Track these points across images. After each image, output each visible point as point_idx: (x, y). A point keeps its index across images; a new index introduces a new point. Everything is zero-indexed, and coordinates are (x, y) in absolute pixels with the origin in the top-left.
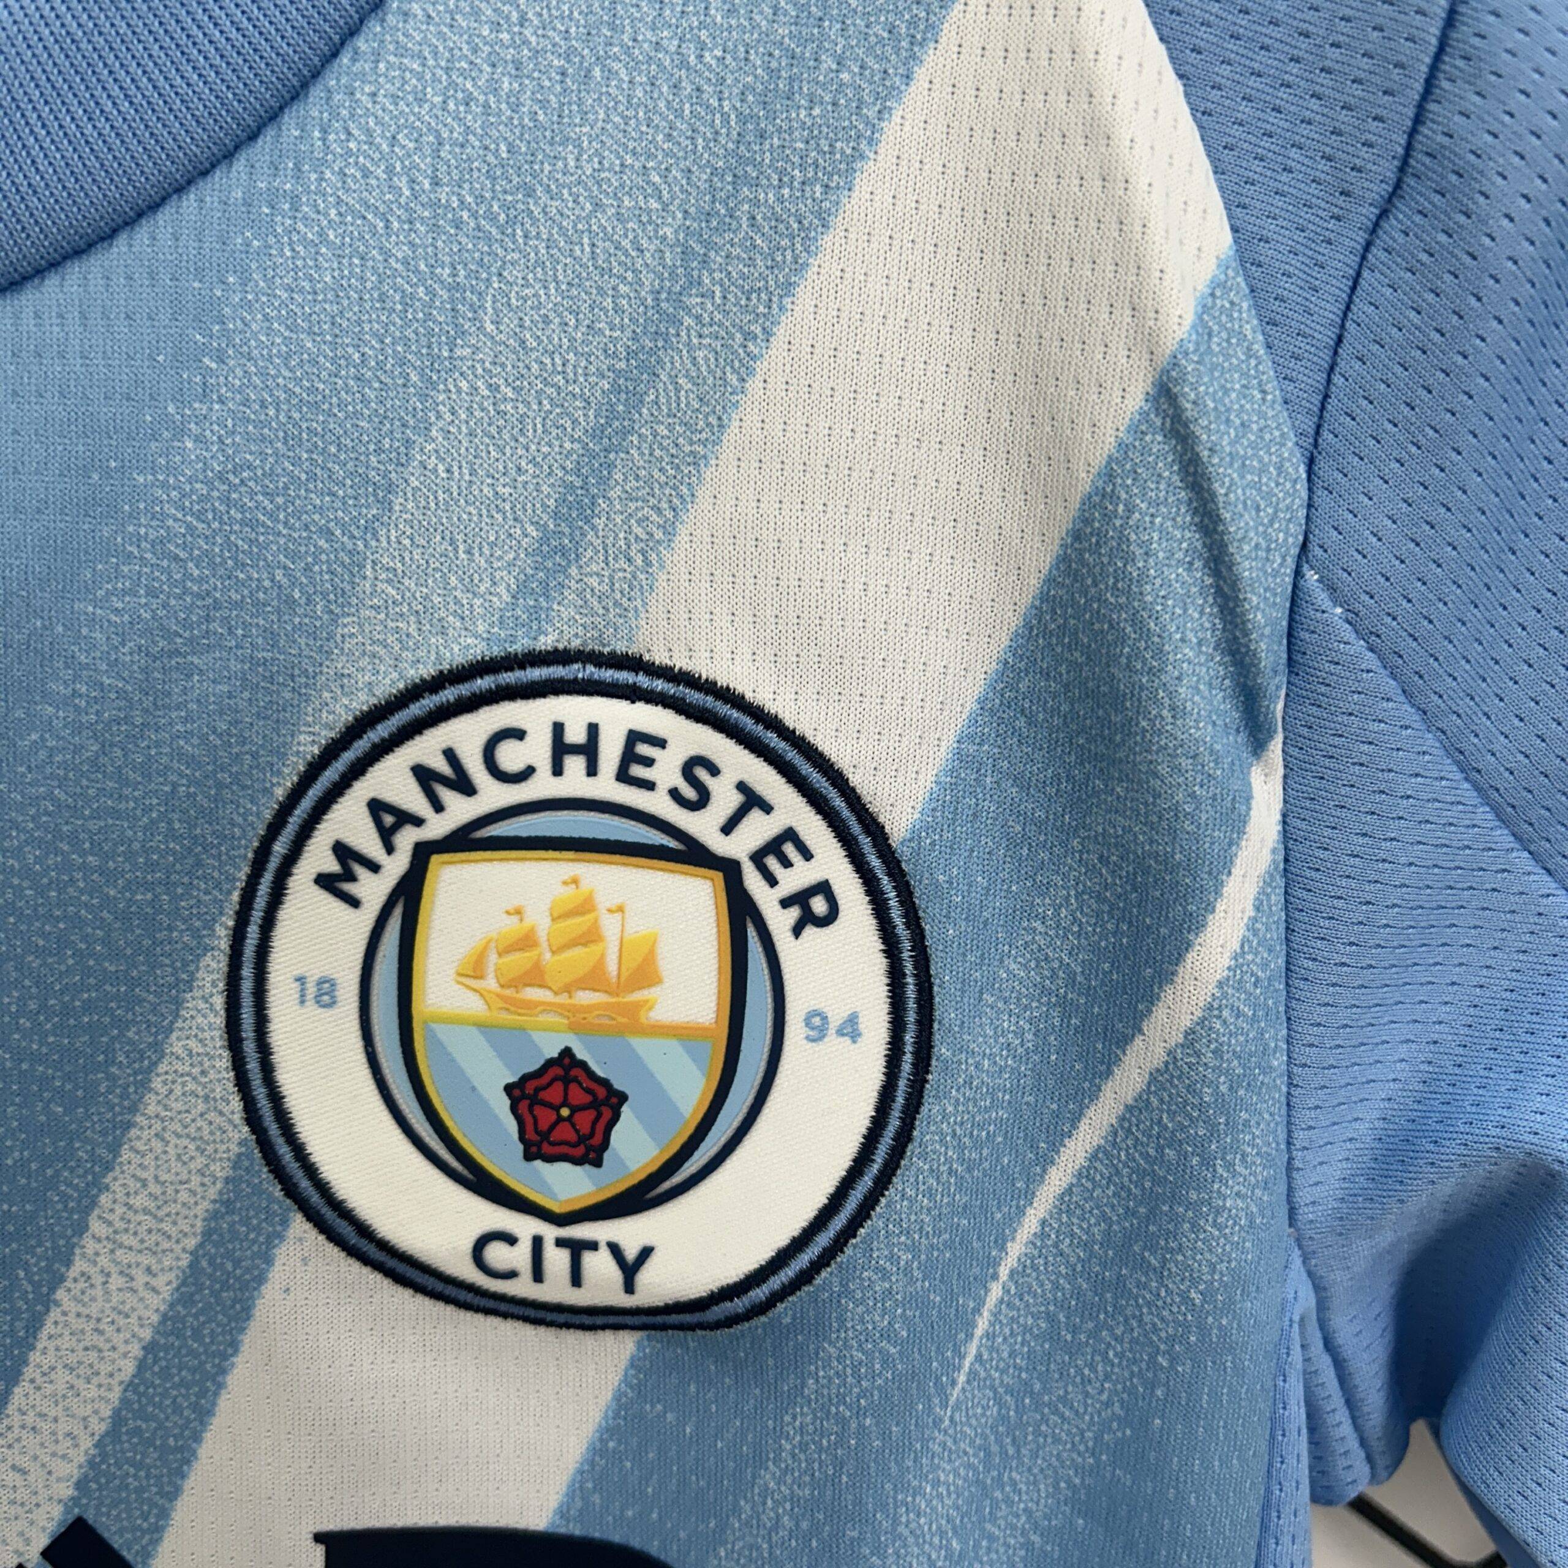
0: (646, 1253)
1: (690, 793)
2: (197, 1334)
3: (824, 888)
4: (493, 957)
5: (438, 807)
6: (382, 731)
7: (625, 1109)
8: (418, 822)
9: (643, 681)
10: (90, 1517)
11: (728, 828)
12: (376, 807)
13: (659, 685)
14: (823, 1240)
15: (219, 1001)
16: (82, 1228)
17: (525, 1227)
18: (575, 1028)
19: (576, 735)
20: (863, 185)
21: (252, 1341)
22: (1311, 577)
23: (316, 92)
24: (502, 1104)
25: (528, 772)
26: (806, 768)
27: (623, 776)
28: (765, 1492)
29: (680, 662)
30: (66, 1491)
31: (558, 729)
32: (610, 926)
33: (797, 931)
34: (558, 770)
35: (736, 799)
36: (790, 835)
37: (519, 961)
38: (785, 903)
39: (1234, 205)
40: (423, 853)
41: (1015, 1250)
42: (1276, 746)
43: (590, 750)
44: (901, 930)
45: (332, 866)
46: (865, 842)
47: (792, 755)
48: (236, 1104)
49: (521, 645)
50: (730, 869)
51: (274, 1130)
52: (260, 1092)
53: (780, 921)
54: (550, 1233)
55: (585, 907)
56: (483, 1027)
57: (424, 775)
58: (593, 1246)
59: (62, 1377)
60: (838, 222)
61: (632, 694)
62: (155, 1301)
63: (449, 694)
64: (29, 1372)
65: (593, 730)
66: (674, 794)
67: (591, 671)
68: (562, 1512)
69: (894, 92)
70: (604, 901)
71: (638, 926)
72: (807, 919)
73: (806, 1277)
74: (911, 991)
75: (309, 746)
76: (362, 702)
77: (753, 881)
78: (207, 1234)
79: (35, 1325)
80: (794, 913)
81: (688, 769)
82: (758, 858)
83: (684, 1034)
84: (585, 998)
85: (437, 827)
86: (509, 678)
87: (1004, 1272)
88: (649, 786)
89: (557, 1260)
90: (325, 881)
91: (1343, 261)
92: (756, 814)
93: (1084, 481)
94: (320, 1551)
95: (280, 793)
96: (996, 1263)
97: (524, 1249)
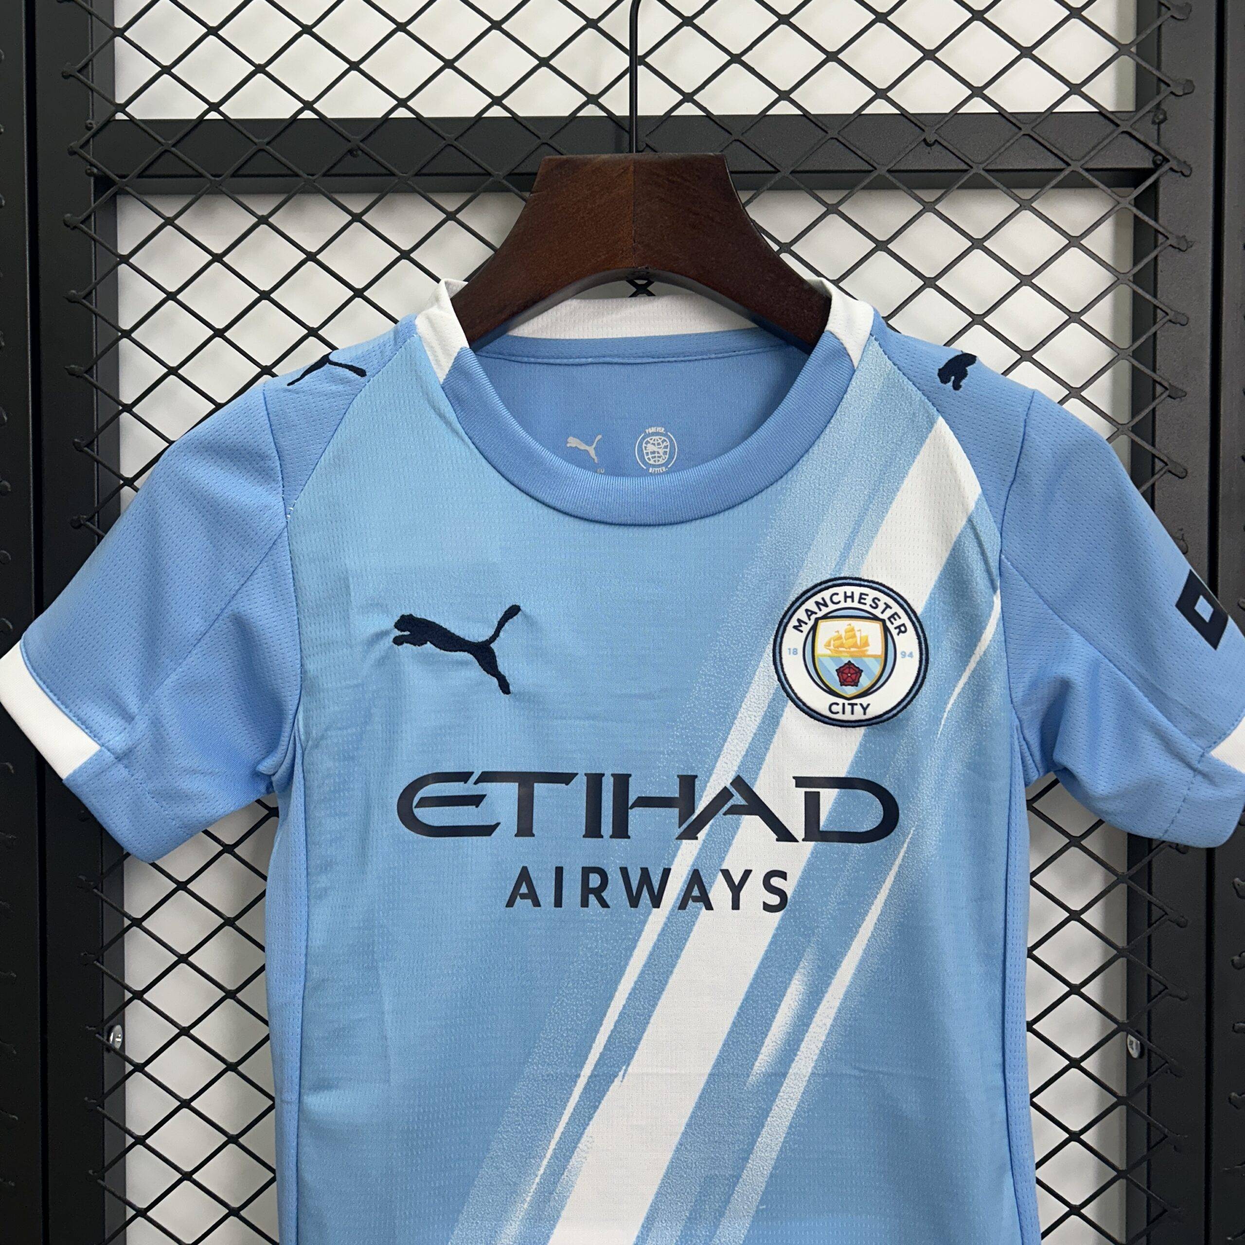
0: (868, 705)
1: (874, 605)
2: (766, 730)
3: (903, 625)
4: (832, 642)
5: (820, 610)
6: (809, 594)
7: (863, 674)
8: (816, 613)
9: (862, 583)
10: (741, 775)
11: (882, 612)
12: (807, 611)
13: (866, 583)
14: (908, 699)
15: (771, 655)
16: (741, 706)
17: (840, 701)
18: (852, 656)
19: (849, 594)
20: (905, 482)
21: (779, 731)
22: (1003, 557)
23: (795, 468)
24: (836, 673)
25: (839, 602)
26: (899, 599)
27: (860, 602)
28: (898, 759)
29: (870, 578)
30: (736, 768)
31: (845, 593)
32: (858, 634)
33: (898, 634)
34: (845, 601)
35: (884, 606)
36: (896, 614)
37: (838, 642)
38: (896, 628)
39: (981, 484)
40: (817, 620)
41: (949, 706)
42: (999, 591)
43: (852, 597)
44: (921, 634)
45: (797, 624)
46: (912, 615)
47: (896, 596)
48: (776, 677)
49: (838, 576)
50: (883, 621)
51: (785, 682)
52: (781, 674)
53: (895, 632)
54: (846, 702)
55: (852, 630)
56: (830, 656)
57: (817, 603)
58: (856, 704)
59: (736, 741)
60: (901, 490)
61: (860, 585)
62: (757, 723)
63: (823, 586)
64: (729, 740)
65: (853, 593)
66: (871, 606)
67: (851, 581)
68: (849, 772)
69: (911, 464)
70: (856, 629)
71: (864, 634)
72: (900, 632)
73: (905, 707)
74: (923, 646)
75: (792, 598)
76: (805, 589)
77: (888, 624)
78: (769, 707)
79: (730, 728)
80: (897, 630)
81: (873, 600)
82: (889, 619)
83: (875, 657)
84: (852, 649)
85: (820, 614)
86: (835, 582)
87: (947, 710)
88: (865, 604)
89: (848, 708)
90: (795, 627)
91: (1005, 494)
92: (888, 609)
93: (954, 539)
94: (794, 781)
95: (786, 609)
96: (945, 708)
97: (841, 706)
